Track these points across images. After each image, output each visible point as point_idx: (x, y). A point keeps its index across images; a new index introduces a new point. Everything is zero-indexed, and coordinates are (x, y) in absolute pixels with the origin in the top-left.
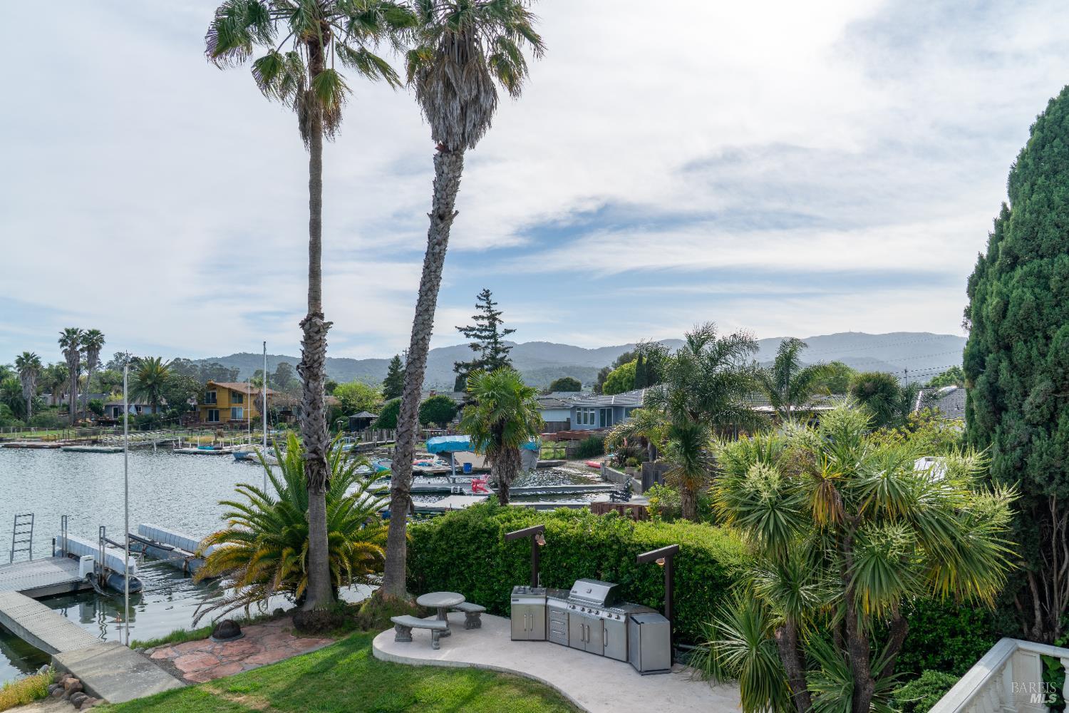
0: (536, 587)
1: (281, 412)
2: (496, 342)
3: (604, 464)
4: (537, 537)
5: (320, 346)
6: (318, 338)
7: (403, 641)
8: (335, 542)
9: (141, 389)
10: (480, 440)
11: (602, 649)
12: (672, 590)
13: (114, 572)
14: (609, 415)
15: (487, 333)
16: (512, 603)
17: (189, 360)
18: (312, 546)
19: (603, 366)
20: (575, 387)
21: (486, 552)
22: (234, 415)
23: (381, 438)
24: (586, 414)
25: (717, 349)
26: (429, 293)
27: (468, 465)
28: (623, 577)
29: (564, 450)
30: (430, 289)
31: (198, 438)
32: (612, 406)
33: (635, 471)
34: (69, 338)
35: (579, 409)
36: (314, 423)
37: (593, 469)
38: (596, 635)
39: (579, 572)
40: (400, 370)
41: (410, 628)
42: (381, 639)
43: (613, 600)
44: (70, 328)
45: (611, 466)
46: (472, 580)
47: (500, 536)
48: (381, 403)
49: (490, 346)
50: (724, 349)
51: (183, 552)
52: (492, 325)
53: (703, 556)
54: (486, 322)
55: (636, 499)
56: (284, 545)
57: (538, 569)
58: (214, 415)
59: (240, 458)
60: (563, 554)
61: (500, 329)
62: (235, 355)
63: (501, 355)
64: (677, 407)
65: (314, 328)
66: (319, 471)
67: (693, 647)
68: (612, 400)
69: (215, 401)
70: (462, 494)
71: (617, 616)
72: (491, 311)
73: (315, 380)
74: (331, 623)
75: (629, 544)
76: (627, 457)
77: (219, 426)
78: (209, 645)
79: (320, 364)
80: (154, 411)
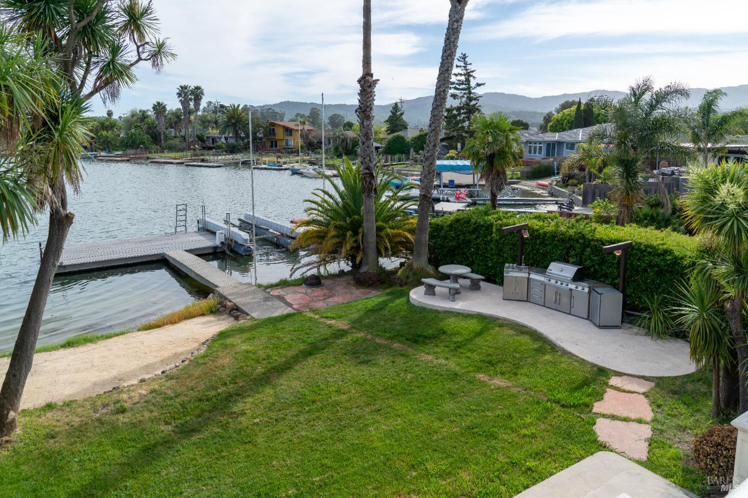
0: (521, 265)
1: (317, 142)
2: (470, 93)
3: (551, 184)
4: (523, 231)
5: (371, 96)
6: (369, 90)
7: (430, 295)
8: (379, 229)
9: (228, 126)
10: (478, 163)
11: (569, 309)
12: (625, 273)
13: (236, 242)
14: (554, 148)
15: (464, 86)
16: (505, 274)
17: (253, 106)
18: (366, 231)
19: (547, 111)
20: (526, 126)
21: (483, 240)
22: (287, 144)
23: (386, 161)
24: (535, 148)
25: (655, 97)
26: (449, 58)
27: (452, 182)
28: (585, 262)
29: (519, 172)
30: (450, 55)
31: (266, 159)
32: (556, 141)
33: (576, 189)
34: (184, 92)
35: (531, 143)
36: (367, 149)
37: (541, 187)
38: (565, 300)
39: (552, 257)
40: (398, 113)
41: (434, 287)
42: (415, 293)
43: (578, 277)
44: (183, 85)
45: (556, 185)
46: (472, 259)
47: (494, 230)
48: (386, 136)
49: (465, 96)
50: (661, 97)
51: (276, 232)
52: (468, 81)
53: (651, 250)
54: (463, 78)
55: (577, 210)
56: (348, 230)
57: (522, 254)
58: (274, 144)
59: (295, 172)
60: (540, 244)
61: (473, 83)
62: (281, 103)
63: (473, 103)
64: (621, 143)
65: (367, 84)
66: (370, 182)
67: (637, 314)
68: (556, 137)
69: (274, 134)
70: (448, 201)
71: (583, 288)
72: (467, 70)
73: (368, 120)
74: (379, 281)
75: (593, 240)
76: (569, 179)
77: (279, 151)
78: (303, 289)
79: (371, 109)
80: (237, 141)
